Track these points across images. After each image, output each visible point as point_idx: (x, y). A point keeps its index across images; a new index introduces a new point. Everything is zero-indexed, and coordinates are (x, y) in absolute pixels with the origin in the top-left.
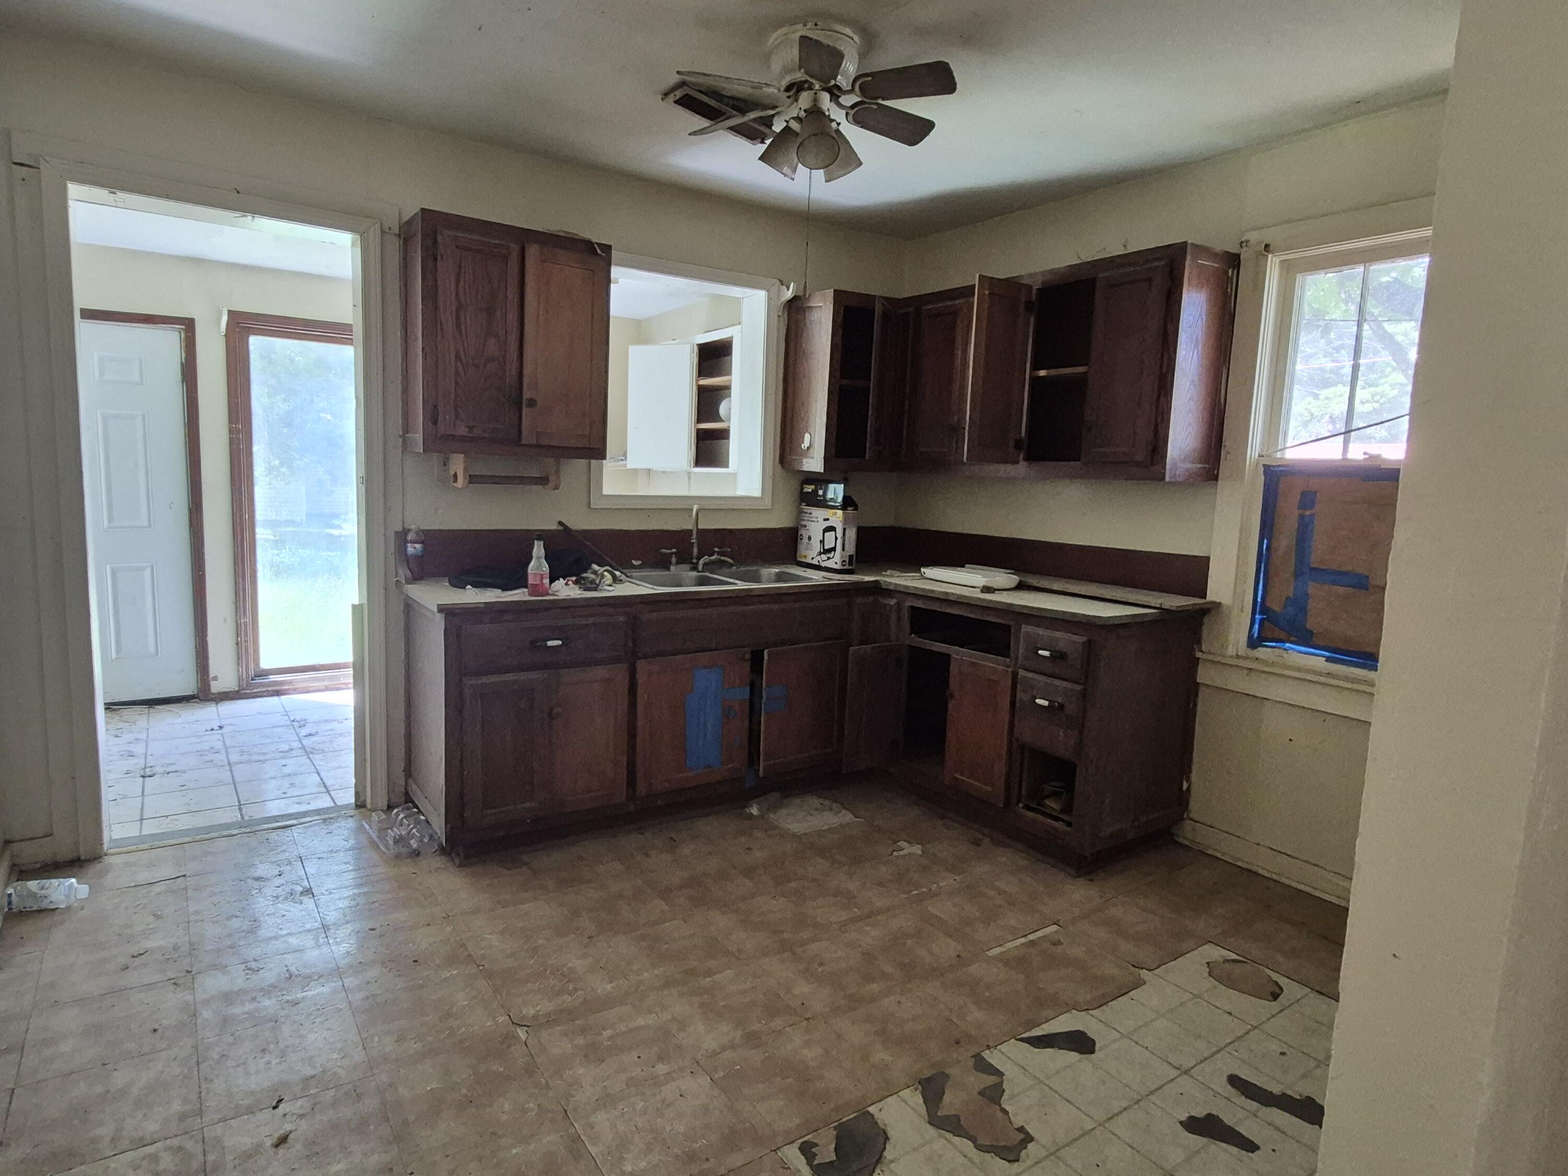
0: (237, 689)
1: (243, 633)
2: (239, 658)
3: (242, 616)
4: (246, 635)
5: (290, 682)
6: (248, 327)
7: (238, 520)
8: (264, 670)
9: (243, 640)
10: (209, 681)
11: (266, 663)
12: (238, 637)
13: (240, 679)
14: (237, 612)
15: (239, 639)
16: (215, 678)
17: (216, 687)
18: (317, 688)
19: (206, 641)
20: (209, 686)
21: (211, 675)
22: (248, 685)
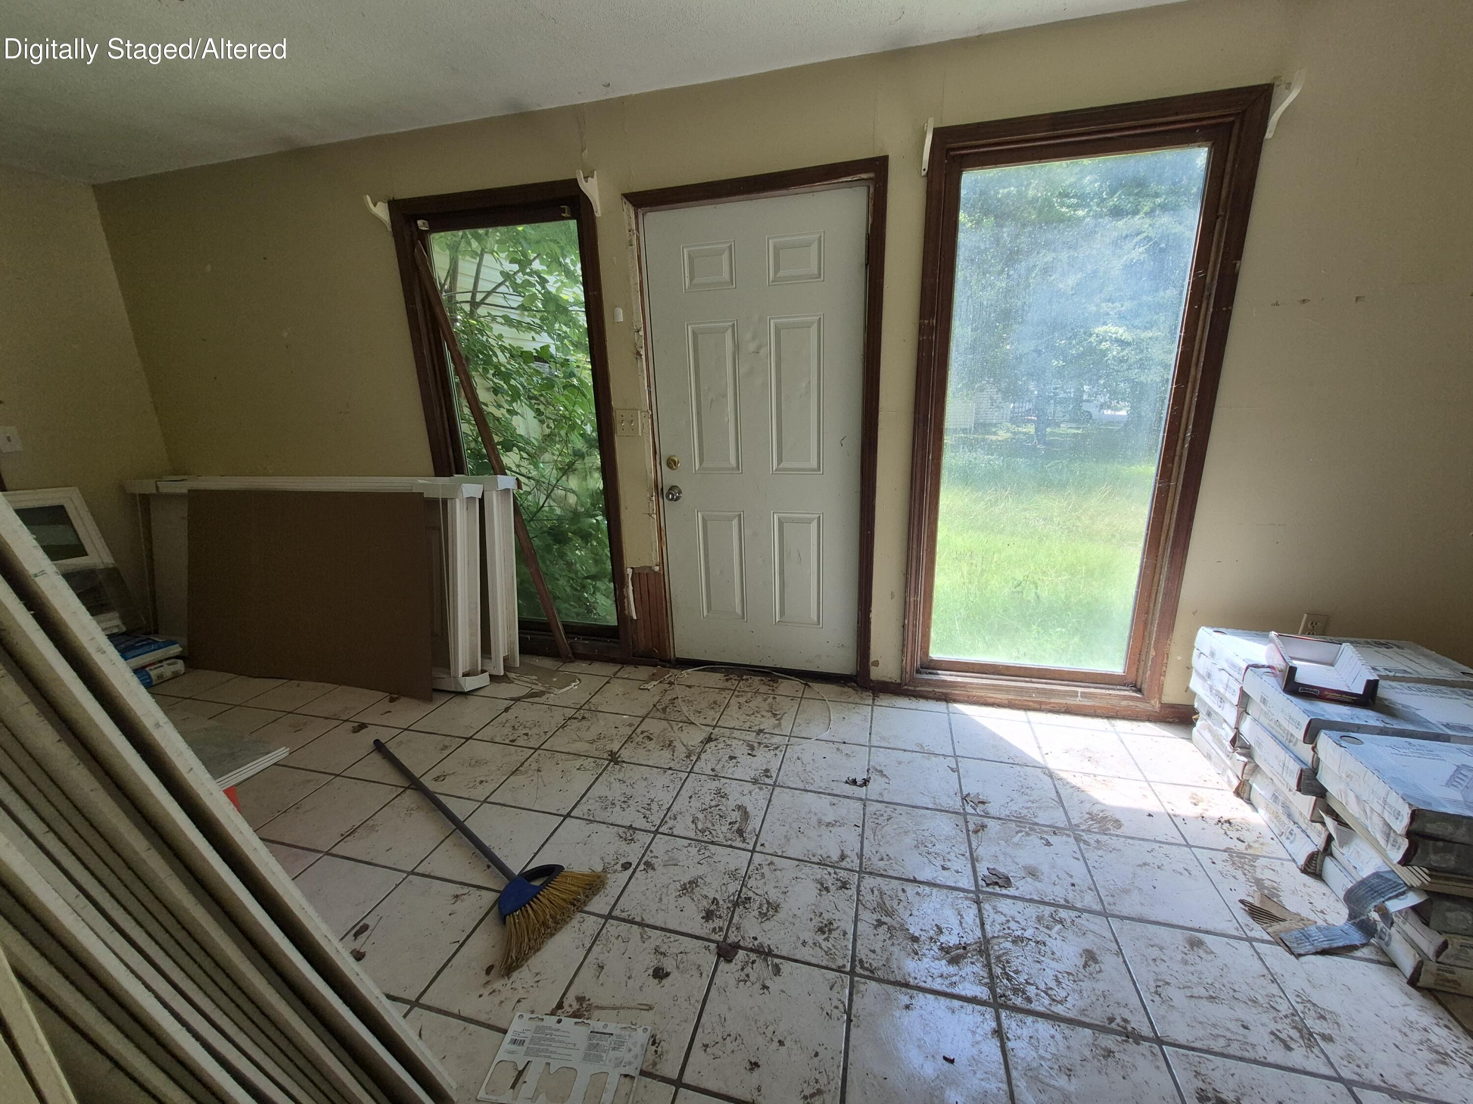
0: (899, 681)
1: (911, 614)
2: (904, 645)
3: (912, 594)
4: (915, 618)
5: (963, 686)
6: (962, 156)
7: (919, 461)
8: (932, 661)
9: (911, 623)
10: (868, 666)
11: (935, 654)
12: (905, 619)
13: (903, 671)
14: (906, 587)
15: (906, 622)
16: (876, 663)
17: (876, 673)
18: (997, 701)
19: (869, 619)
20: (869, 671)
21: (873, 658)
22: (913, 680)
